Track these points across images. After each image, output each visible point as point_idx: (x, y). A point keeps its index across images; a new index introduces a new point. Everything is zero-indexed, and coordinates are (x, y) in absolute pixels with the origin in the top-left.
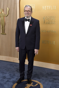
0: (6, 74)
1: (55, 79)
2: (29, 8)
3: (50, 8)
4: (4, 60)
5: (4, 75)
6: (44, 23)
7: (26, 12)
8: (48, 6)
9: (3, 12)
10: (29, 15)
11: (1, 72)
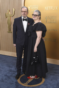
0: (12, 67)
1: (56, 73)
2: (26, 9)
3: (51, 8)
4: (10, 55)
5: (11, 69)
6: (46, 22)
7: (23, 12)
8: (50, 7)
9: (9, 13)
10: (25, 16)
11: (8, 66)
